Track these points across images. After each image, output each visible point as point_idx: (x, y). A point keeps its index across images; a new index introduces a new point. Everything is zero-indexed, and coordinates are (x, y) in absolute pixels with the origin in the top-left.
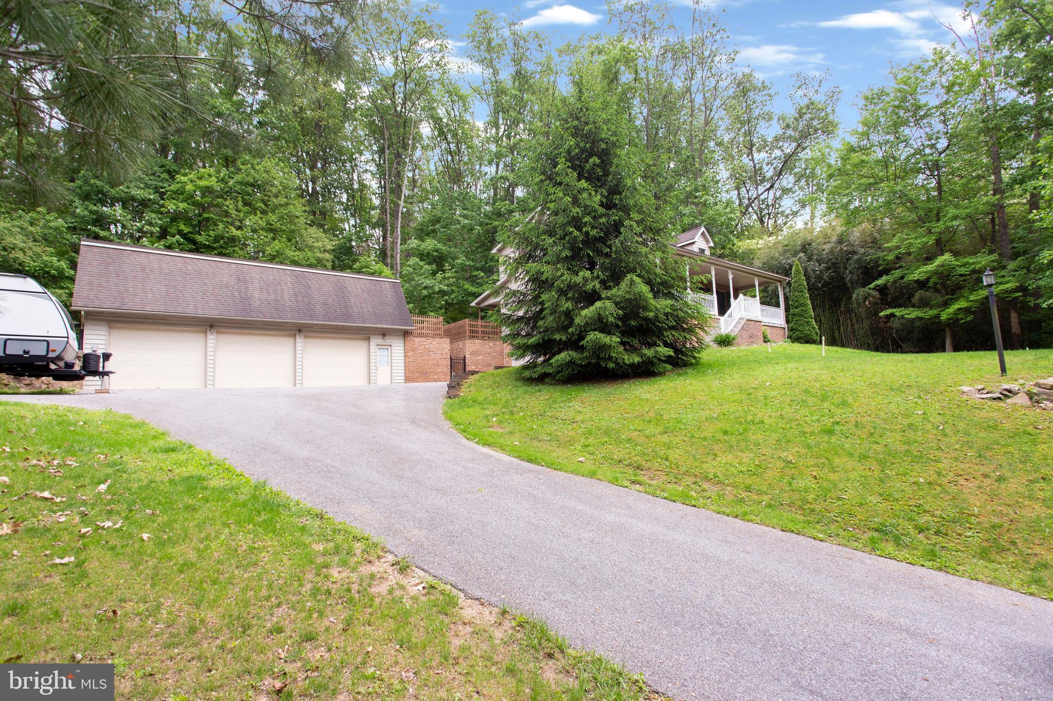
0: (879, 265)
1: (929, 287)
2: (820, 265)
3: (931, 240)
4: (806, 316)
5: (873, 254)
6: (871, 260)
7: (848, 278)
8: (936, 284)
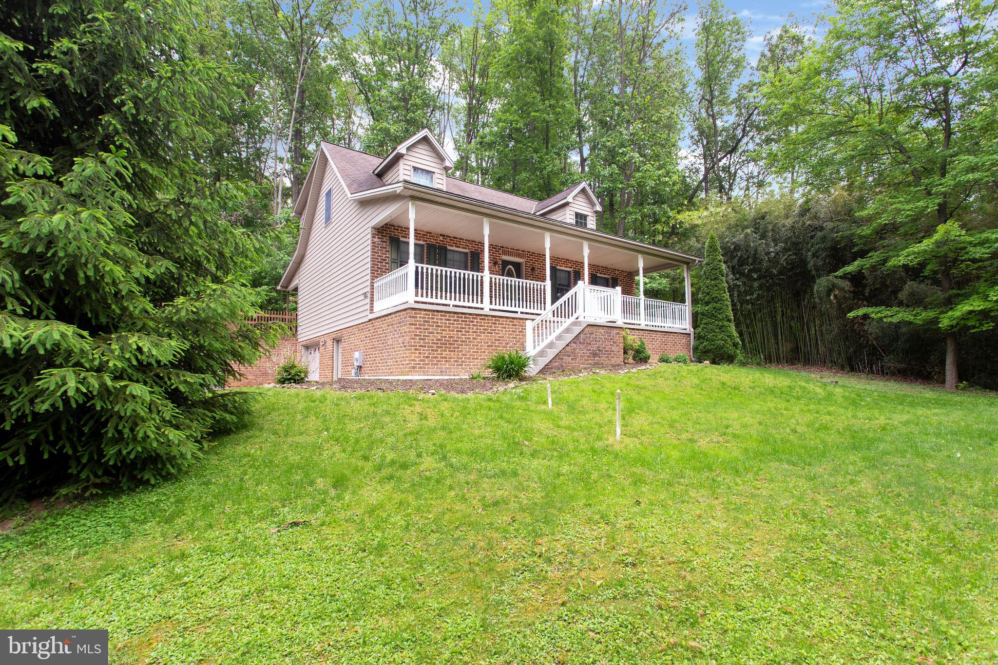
0: (855, 245)
1: (925, 277)
2: (776, 245)
3: (932, 206)
4: (720, 317)
5: (845, 230)
6: (842, 237)
7: (811, 263)
8: (935, 272)
